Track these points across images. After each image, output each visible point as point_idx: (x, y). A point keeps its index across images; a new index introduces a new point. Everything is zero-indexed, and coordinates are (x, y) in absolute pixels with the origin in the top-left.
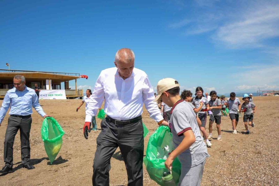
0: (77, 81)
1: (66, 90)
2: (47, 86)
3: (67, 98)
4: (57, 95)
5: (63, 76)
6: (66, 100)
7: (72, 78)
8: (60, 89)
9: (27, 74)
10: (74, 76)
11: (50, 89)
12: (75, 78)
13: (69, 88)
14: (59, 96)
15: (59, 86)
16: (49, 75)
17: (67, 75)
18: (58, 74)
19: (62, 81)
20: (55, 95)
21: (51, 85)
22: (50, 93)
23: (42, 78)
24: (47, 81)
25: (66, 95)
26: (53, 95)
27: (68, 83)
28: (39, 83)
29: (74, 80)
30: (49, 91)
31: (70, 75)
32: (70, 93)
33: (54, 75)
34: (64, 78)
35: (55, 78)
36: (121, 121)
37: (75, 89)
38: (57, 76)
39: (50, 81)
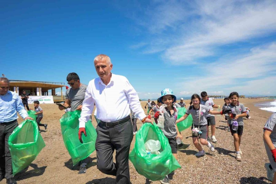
0: (62, 89)
1: (53, 96)
2: (38, 93)
3: (55, 102)
4: (46, 100)
5: (51, 85)
6: (53, 104)
7: (58, 87)
8: (48, 95)
9: (21, 83)
10: (60, 84)
11: (40, 95)
12: (61, 87)
13: (56, 94)
14: (48, 101)
15: (46, 93)
16: (39, 84)
17: (54, 84)
18: (47, 83)
19: (50, 89)
20: (44, 100)
21: (41, 92)
22: (40, 98)
23: (33, 86)
24: (38, 89)
25: (54, 100)
26: (42, 100)
27: (55, 90)
28: (30, 90)
29: (60, 88)
30: (40, 97)
31: (57, 84)
32: (56, 98)
33: (44, 84)
34: (52, 86)
35: (44, 86)
36: (111, 122)
37: (61, 95)
38: (46, 84)
39: (41, 89)
